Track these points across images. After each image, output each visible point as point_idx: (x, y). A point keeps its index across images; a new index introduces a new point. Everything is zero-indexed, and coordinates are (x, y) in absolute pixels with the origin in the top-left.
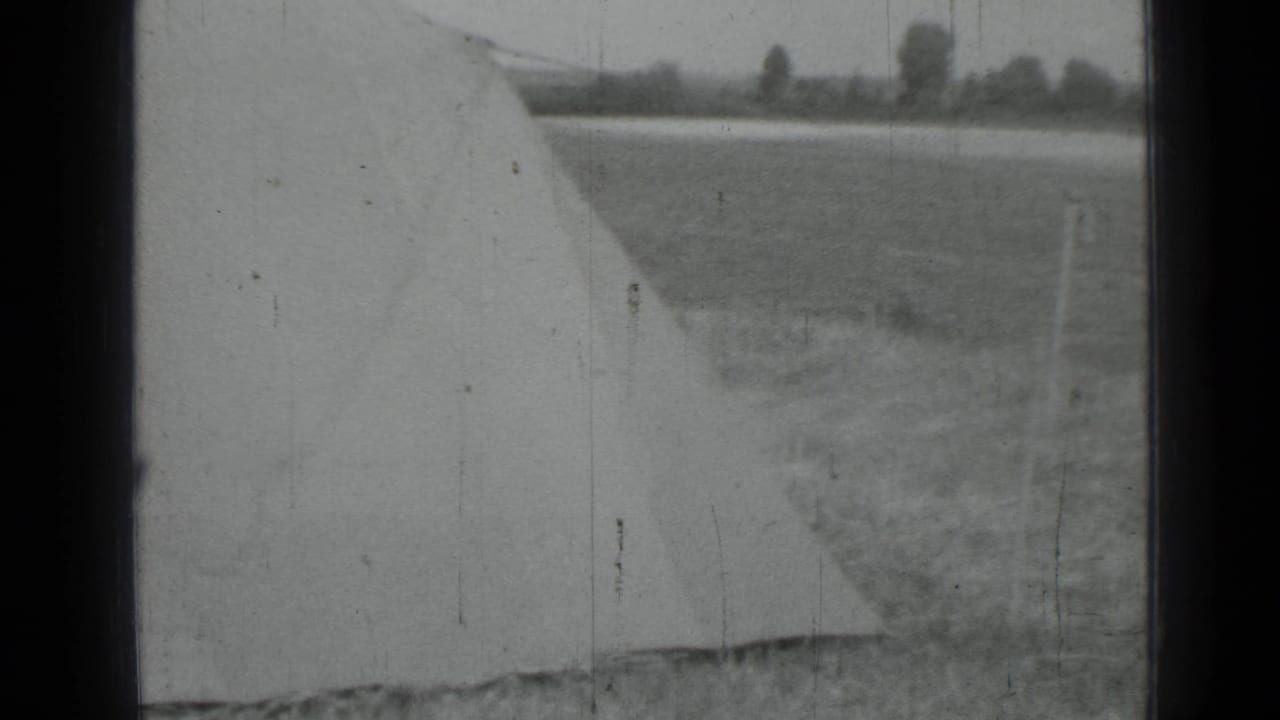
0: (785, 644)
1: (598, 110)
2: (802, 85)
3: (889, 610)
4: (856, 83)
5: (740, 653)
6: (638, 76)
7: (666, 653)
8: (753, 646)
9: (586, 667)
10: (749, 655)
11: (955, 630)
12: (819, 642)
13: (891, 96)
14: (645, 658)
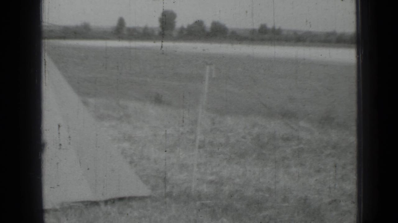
0: (121, 199)
1: (64, 38)
2: (129, 30)
3: (153, 188)
4: (146, 29)
5: (106, 202)
6: (77, 27)
7: (83, 202)
8: (110, 200)
9: (58, 207)
10: (109, 203)
11: (174, 195)
12: (131, 198)
13: (157, 33)
14: (75, 204)
